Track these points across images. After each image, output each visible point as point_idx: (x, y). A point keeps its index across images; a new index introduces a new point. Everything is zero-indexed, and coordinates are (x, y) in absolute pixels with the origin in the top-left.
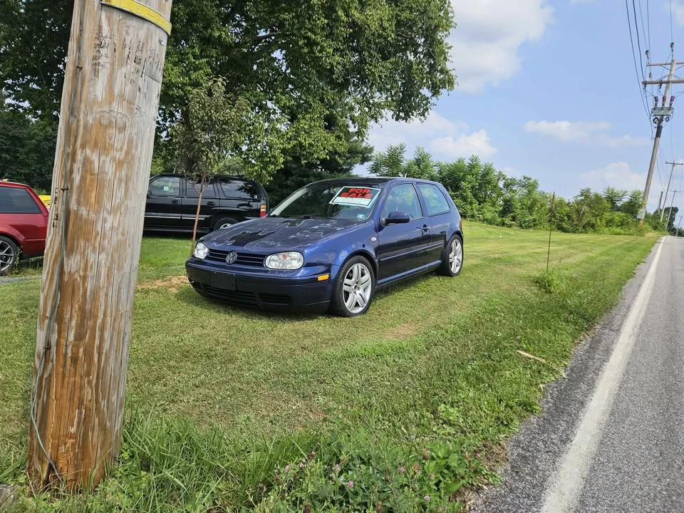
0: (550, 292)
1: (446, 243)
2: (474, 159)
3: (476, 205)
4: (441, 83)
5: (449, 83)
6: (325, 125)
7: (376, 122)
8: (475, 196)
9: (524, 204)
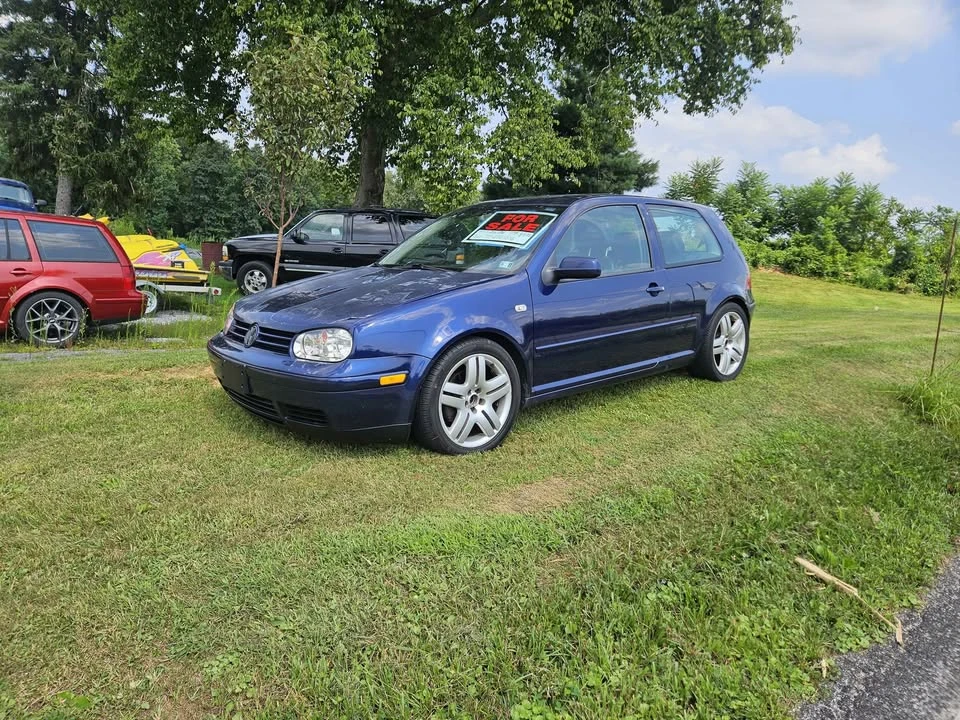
0: (929, 422)
1: (706, 319)
2: (845, 178)
3: (842, 255)
4: (768, 43)
5: (786, 41)
6: (555, 125)
7: (648, 116)
8: (842, 240)
9: (935, 254)
